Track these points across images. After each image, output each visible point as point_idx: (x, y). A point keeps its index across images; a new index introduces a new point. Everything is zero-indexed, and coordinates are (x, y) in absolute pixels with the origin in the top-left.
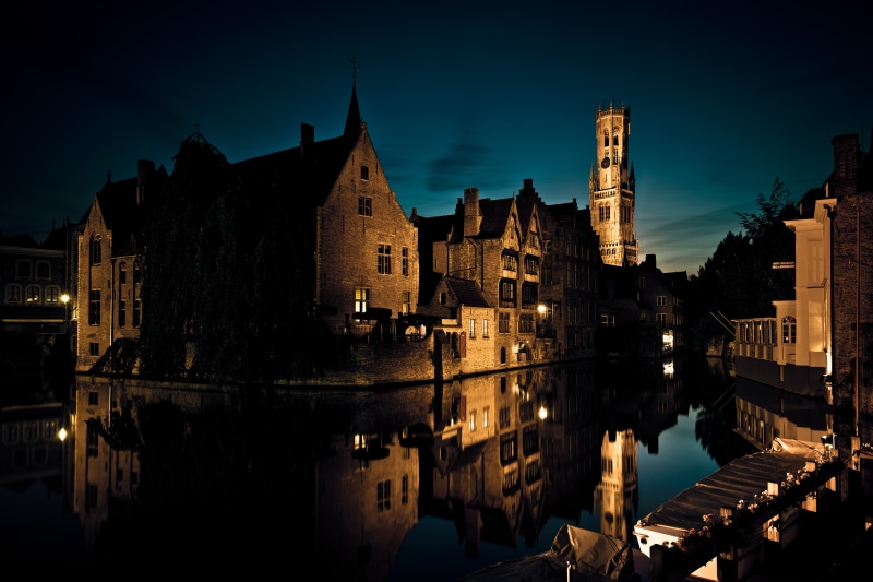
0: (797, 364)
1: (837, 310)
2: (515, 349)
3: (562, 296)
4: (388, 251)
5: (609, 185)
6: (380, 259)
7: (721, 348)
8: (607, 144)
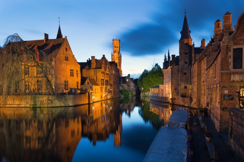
0: (164, 96)
1: (172, 86)
2: (104, 95)
3: (112, 83)
4: (73, 71)
5: (116, 57)
6: (71, 73)
7: (143, 94)
8: (115, 48)
